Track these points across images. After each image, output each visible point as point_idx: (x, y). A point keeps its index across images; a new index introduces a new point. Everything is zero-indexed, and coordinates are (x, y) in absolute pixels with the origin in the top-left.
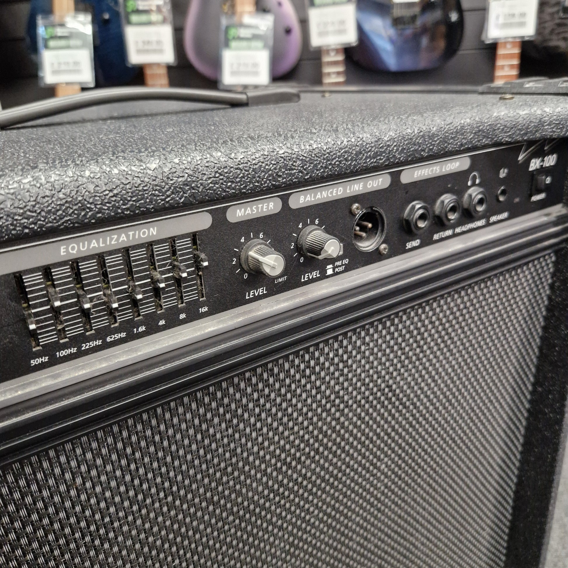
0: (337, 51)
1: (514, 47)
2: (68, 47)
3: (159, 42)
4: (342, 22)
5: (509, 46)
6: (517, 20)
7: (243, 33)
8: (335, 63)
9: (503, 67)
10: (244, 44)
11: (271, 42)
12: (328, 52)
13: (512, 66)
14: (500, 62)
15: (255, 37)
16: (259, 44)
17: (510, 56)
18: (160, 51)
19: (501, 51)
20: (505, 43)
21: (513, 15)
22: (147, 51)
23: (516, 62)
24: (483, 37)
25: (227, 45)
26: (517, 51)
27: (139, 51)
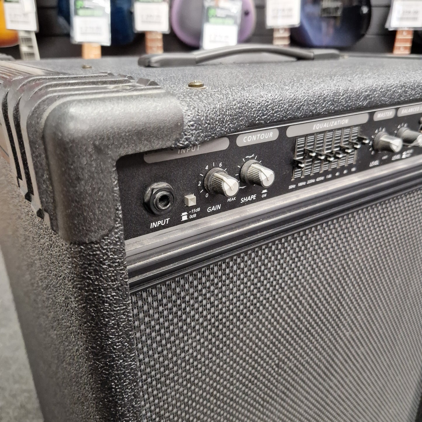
0: (285, 30)
1: (408, 34)
2: (92, 16)
3: (158, 16)
4: (290, 10)
5: (404, 33)
6: (411, 16)
7: (219, 13)
8: (283, 38)
9: (399, 48)
10: (220, 20)
11: (239, 21)
12: (278, 30)
13: (406, 48)
14: (397, 44)
15: (228, 16)
16: (231, 21)
17: (405, 41)
18: (159, 23)
19: (399, 37)
20: (403, 31)
21: (409, 12)
22: (150, 22)
23: (409, 45)
24: (387, 26)
25: (207, 20)
26: (410, 37)
27: (143, 22)
